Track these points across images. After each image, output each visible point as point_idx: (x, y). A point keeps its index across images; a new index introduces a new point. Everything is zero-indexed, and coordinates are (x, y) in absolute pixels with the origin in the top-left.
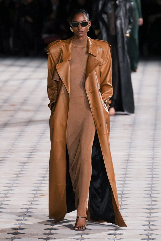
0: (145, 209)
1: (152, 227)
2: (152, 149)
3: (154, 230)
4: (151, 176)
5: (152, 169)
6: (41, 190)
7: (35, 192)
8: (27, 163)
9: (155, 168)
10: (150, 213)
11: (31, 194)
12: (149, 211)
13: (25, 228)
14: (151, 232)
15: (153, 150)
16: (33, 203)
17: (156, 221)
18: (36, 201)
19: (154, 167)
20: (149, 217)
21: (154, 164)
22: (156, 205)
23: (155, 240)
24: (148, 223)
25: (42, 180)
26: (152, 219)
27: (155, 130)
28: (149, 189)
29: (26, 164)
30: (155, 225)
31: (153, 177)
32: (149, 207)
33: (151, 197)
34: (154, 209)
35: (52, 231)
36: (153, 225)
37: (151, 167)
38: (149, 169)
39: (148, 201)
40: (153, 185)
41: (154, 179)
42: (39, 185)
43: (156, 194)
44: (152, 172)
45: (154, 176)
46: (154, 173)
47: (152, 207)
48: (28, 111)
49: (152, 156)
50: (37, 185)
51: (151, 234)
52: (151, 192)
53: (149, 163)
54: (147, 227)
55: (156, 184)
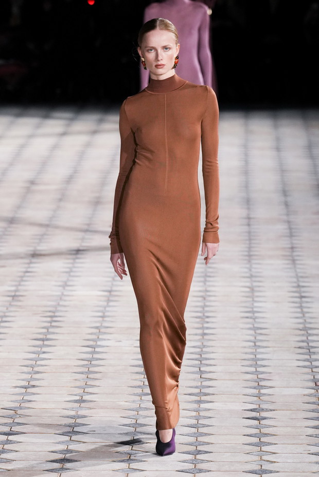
0: (190, 395)
1: (201, 430)
2: (202, 279)
3: (206, 434)
4: (200, 331)
5: (203, 318)
9: (208, 317)
10: (200, 402)
12: (197, 398)
14: (200, 439)
15: (205, 282)
17: (210, 418)
19: (206, 314)
20: (197, 411)
21: (206, 309)
22: (210, 387)
23: (208, 454)
24: (194, 422)
26: (202, 414)
28: (197, 356)
30: (210, 426)
31: (205, 334)
32: (197, 391)
33: (201, 372)
34: (206, 394)
35: (11, 438)
36: (204, 426)
37: (199, 314)
39: (194, 380)
40: (204, 350)
41: (206, 337)
44: (202, 324)
45: (206, 331)
46: (206, 325)
47: (203, 390)
49: (202, 294)
51: (201, 443)
52: (201, 361)
53: (197, 307)
54: (194, 430)
55: (209, 347)
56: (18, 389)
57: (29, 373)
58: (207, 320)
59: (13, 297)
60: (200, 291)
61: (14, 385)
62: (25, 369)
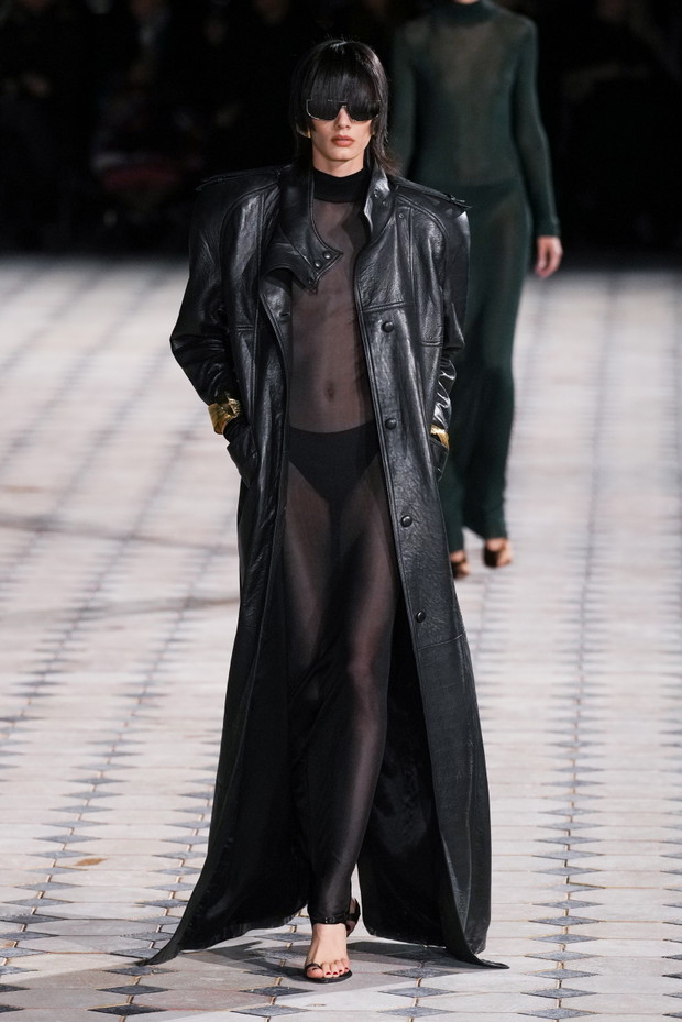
0: (542, 922)
1: (568, 1003)
2: (574, 657)
3: (579, 1013)
4: (567, 777)
5: (574, 746)
6: (84, 839)
7: (57, 847)
8: (23, 718)
9: (585, 744)
10: (564, 939)
11: (39, 855)
12: (559, 930)
13: (12, 1005)
15: (580, 663)
16: (49, 894)
17: (587, 975)
18: (61, 885)
19: (583, 738)
20: (560, 959)
21: (582, 725)
22: (588, 904)
24: (552, 984)
25: (87, 796)
26: (570, 966)
27: (588, 574)
28: (561, 834)
29: (19, 724)
30: (586, 994)
31: (579, 783)
32: (559, 913)
33: (568, 870)
34: (581, 922)
36: (575, 993)
37: (567, 738)
38: (560, 745)
39: (552, 888)
40: (577, 819)
41: (580, 790)
42: (74, 817)
43: (591, 854)
44: (573, 760)
45: (581, 777)
46: (580, 763)
47: (573, 912)
48: (30, 490)
49: (573, 691)
50: (65, 817)
52: (569, 846)
53: (561, 720)
54: (550, 1003)
55: (588, 812)
56: (148, 908)
57: (176, 872)
58: (584, 750)
59: (141, 697)
60: (569, 685)
61: (141, 900)
62: (167, 864)
